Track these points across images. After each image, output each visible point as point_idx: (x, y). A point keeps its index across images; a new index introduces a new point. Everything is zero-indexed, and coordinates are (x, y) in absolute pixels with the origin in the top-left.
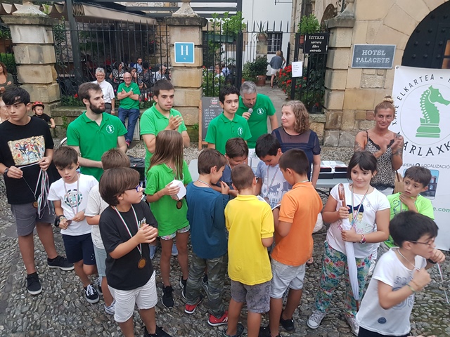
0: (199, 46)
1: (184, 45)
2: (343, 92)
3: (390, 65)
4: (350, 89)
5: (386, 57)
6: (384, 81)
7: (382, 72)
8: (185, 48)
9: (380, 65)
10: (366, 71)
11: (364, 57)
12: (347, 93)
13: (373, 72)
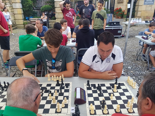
2: (141, 12)
3: (153, 4)
4: (143, 11)
5: (152, 2)
6: (151, 8)
7: (151, 6)
9: (151, 4)
10: (147, 6)
11: (147, 2)
12: (142, 12)
13: (149, 6)
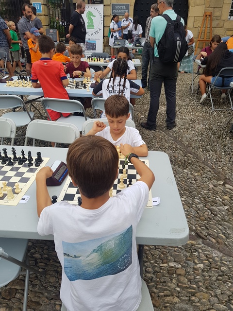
0: (44, 4)
1: (37, 4)
5: (126, 9)
8: (37, 6)
11: (117, 9)
